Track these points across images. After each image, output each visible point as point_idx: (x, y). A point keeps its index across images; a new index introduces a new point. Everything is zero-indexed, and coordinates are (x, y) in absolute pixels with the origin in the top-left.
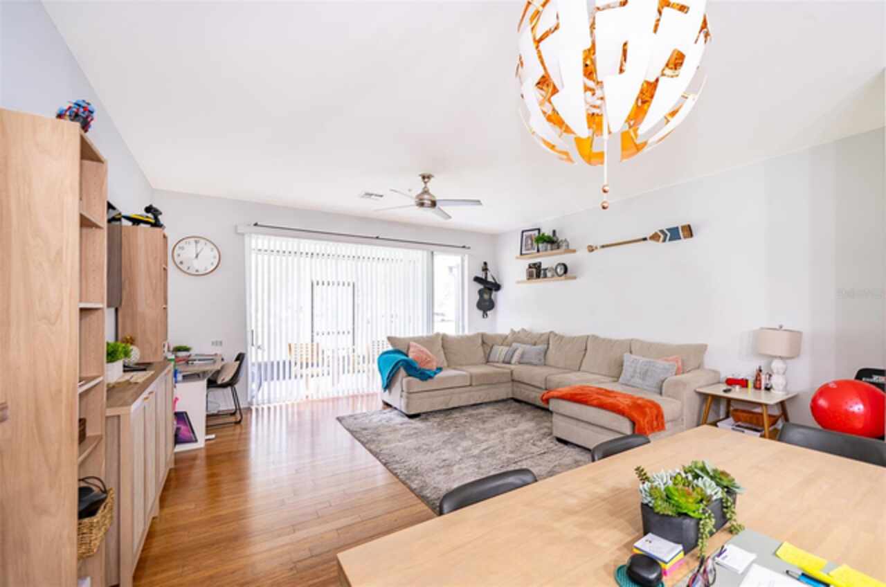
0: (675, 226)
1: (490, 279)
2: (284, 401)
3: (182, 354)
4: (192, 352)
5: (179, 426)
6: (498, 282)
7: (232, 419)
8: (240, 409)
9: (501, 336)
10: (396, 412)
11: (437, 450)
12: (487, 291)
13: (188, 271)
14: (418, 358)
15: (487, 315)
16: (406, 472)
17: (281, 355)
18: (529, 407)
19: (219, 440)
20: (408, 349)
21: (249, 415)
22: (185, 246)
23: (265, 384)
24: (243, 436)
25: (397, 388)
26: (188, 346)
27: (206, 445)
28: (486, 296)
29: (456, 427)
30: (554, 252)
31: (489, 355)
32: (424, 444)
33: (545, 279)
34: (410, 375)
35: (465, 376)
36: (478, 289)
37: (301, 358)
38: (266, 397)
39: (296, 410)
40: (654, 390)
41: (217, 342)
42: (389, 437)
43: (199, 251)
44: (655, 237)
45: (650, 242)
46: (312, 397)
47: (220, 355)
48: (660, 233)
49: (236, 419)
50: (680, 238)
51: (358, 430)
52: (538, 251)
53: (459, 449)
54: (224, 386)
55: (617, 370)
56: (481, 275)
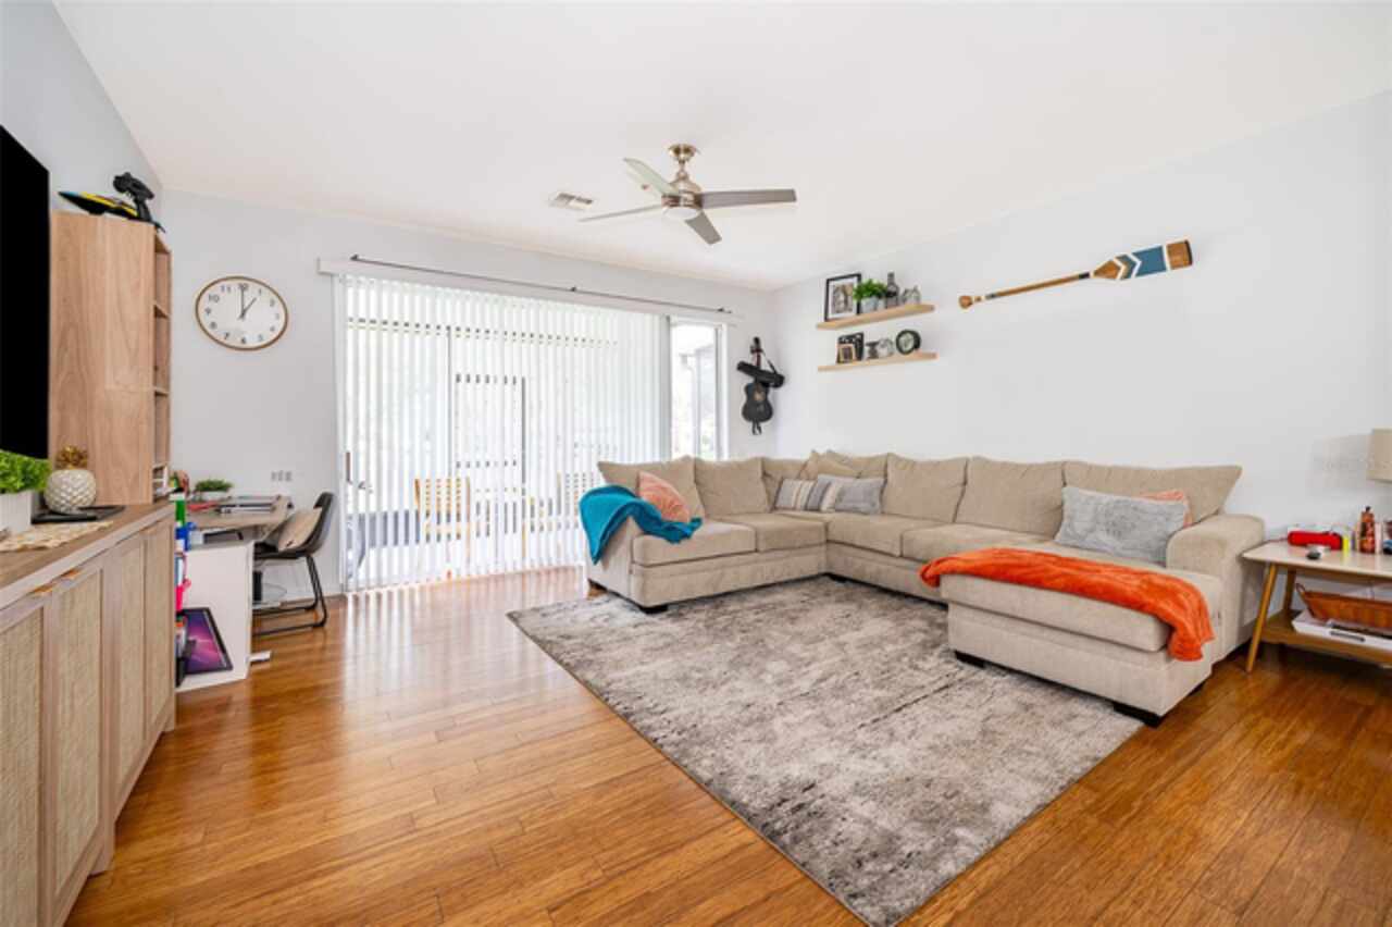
0: (1155, 245)
1: (765, 366)
2: (407, 583)
3: (211, 496)
4: (233, 492)
5: (191, 638)
6: (779, 371)
7: (308, 618)
8: (322, 599)
9: (793, 463)
10: (619, 601)
11: (723, 683)
12: (760, 387)
13: (226, 342)
14: (658, 500)
15: (759, 429)
16: (674, 737)
17: (399, 500)
18: (864, 589)
19: (277, 663)
20: (638, 485)
21: (341, 610)
22: (222, 296)
23: (371, 554)
24: (328, 654)
25: (620, 558)
26: (226, 481)
27: (250, 675)
28: (758, 397)
29: (744, 632)
30: (892, 311)
31: (777, 497)
32: (692, 668)
33: (873, 361)
34: (647, 532)
35: (747, 532)
36: (745, 384)
37: (439, 505)
38: (373, 575)
39: (428, 600)
40: (1141, 555)
41: (281, 473)
42: (618, 653)
43: (246, 305)
44: (1107, 271)
45: (1094, 281)
46: (458, 575)
47: (289, 498)
48: (1119, 263)
49: (317, 617)
50: (1163, 269)
51: (553, 638)
52: (859, 311)
53: (768, 679)
54: (292, 555)
55: (1054, 519)
56: (750, 359)
